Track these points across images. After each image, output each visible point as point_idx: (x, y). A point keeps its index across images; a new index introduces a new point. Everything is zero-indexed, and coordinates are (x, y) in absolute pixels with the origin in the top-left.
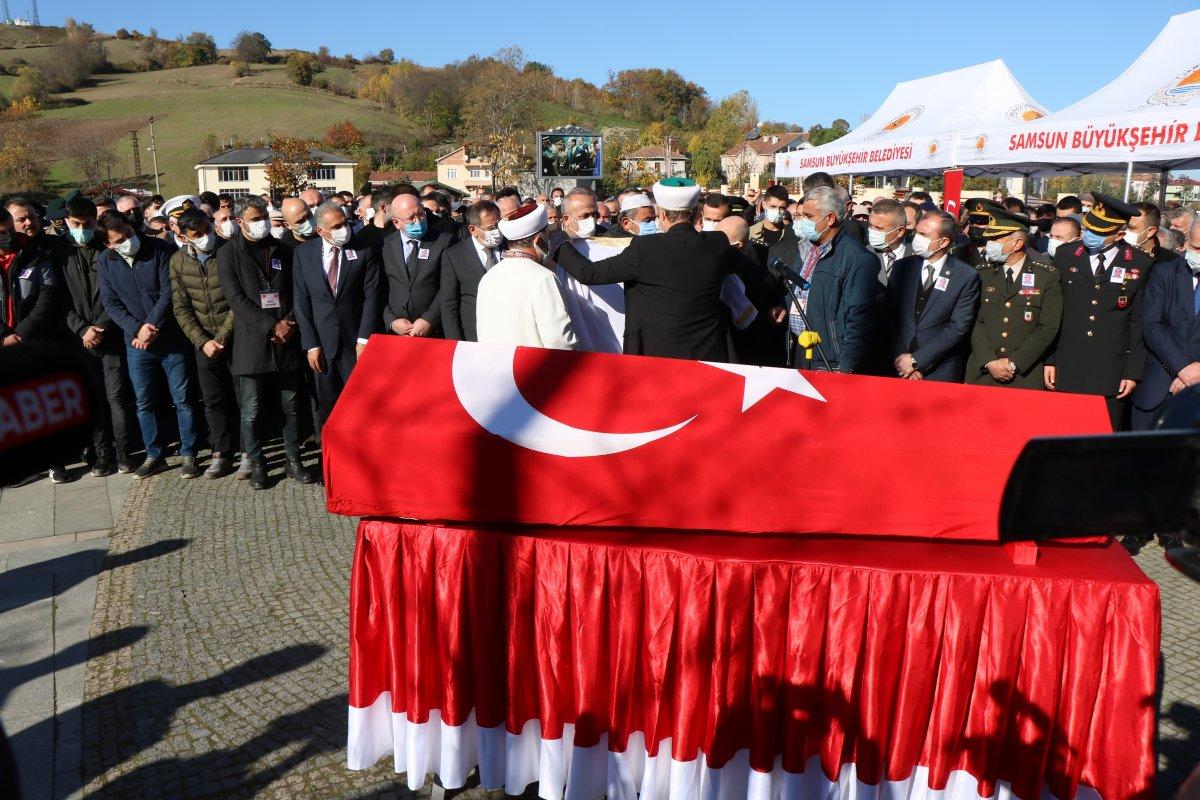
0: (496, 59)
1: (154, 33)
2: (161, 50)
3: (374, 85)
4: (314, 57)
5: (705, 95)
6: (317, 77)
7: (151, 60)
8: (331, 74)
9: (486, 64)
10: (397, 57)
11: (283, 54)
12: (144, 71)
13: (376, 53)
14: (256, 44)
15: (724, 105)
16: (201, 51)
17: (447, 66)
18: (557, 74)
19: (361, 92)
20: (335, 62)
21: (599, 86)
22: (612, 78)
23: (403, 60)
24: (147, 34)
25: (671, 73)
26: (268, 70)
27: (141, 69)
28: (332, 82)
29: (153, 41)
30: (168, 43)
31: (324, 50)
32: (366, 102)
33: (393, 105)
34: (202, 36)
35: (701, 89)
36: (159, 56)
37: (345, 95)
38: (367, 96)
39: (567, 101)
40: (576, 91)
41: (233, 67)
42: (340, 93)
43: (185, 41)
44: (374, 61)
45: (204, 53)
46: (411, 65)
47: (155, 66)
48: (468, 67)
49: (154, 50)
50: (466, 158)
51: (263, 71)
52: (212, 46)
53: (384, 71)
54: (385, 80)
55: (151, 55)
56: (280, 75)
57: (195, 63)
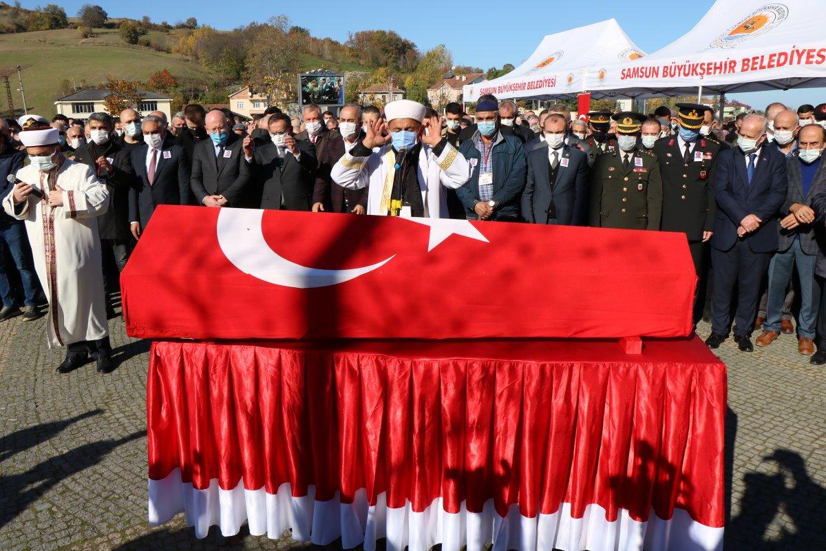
0: (270, 25)
1: (18, 4)
2: (23, 17)
3: (184, 43)
4: (140, 23)
5: (415, 49)
6: (141, 38)
7: (17, 25)
8: (152, 36)
9: (263, 28)
10: (200, 24)
11: (116, 22)
12: (12, 32)
13: (184, 21)
14: (96, 14)
15: (429, 54)
16: (55, 19)
17: (236, 30)
18: (313, 35)
19: (174, 48)
20: (155, 27)
21: (342, 43)
22: (351, 37)
23: (204, 26)
24: (12, 5)
25: (391, 33)
26: (106, 33)
27: (9, 31)
28: (153, 42)
29: (17, 11)
30: (29, 12)
31: (146, 19)
32: (178, 56)
33: (197, 58)
34: (55, 8)
35: (413, 44)
36: (23, 21)
37: (162, 50)
38: (178, 51)
39: (320, 54)
40: (326, 47)
41: (79, 31)
42: (159, 49)
43: (42, 11)
44: (182, 26)
45: (57, 20)
46: (210, 29)
47: (21, 29)
48: (250, 30)
49: (19, 18)
50: (250, 94)
51: (102, 33)
52: (63, 15)
53: (190, 34)
54: (191, 40)
55: (17, 21)
56: (115, 37)
57: (51, 28)
